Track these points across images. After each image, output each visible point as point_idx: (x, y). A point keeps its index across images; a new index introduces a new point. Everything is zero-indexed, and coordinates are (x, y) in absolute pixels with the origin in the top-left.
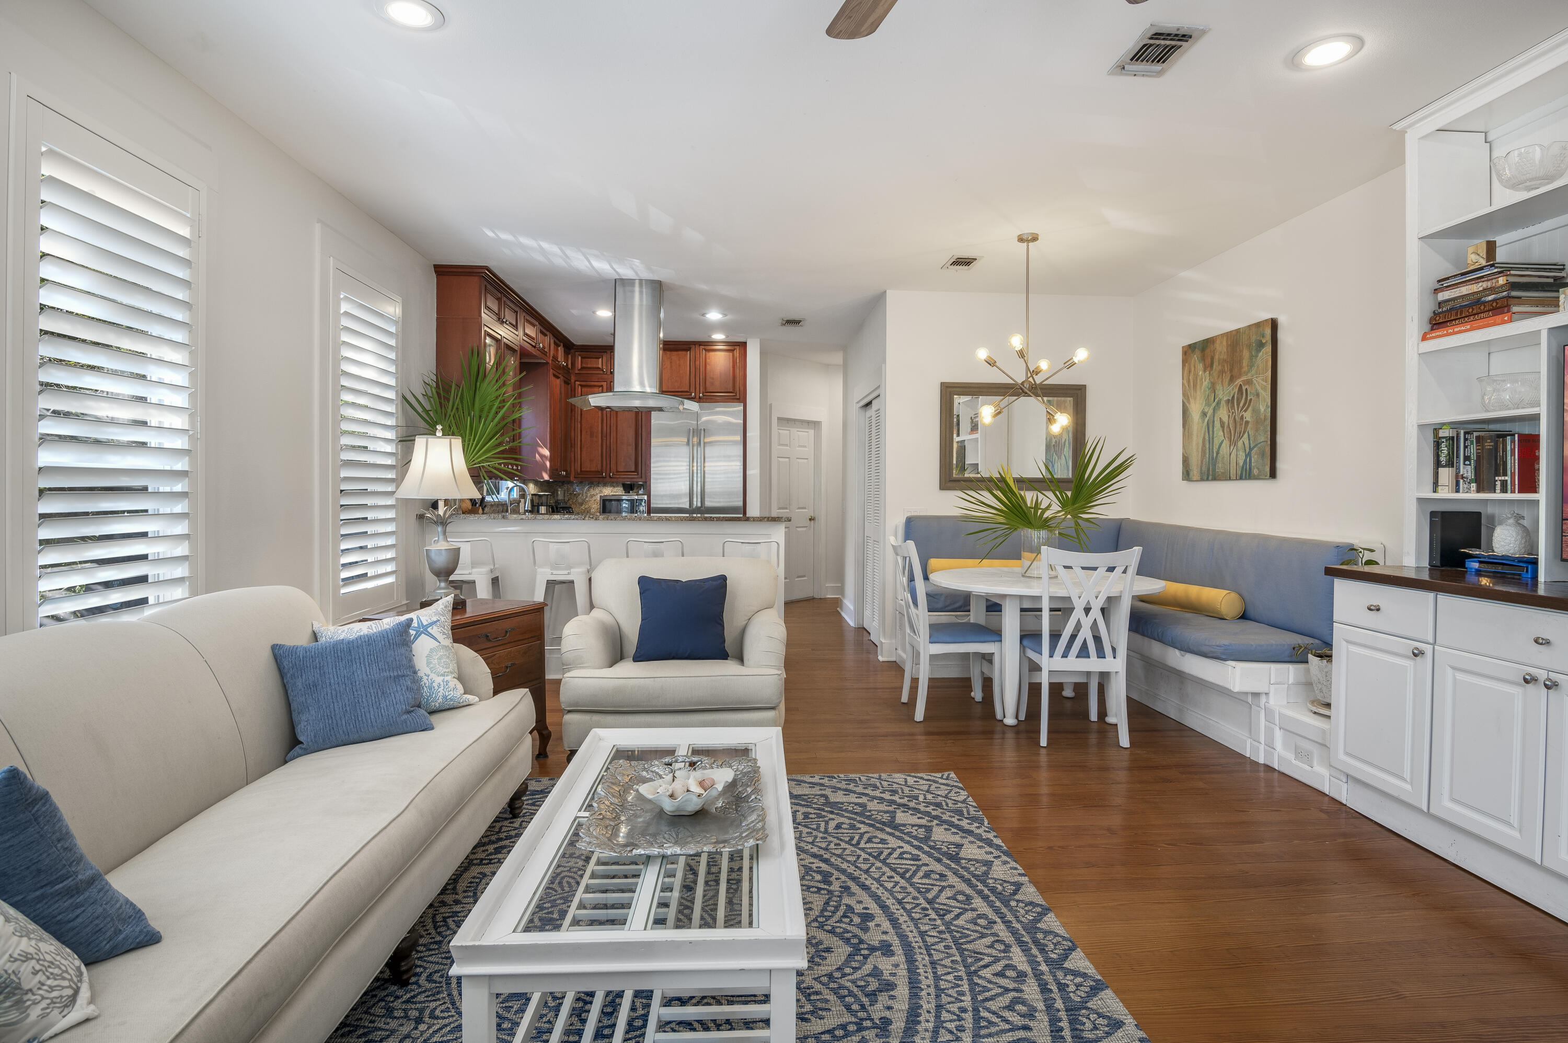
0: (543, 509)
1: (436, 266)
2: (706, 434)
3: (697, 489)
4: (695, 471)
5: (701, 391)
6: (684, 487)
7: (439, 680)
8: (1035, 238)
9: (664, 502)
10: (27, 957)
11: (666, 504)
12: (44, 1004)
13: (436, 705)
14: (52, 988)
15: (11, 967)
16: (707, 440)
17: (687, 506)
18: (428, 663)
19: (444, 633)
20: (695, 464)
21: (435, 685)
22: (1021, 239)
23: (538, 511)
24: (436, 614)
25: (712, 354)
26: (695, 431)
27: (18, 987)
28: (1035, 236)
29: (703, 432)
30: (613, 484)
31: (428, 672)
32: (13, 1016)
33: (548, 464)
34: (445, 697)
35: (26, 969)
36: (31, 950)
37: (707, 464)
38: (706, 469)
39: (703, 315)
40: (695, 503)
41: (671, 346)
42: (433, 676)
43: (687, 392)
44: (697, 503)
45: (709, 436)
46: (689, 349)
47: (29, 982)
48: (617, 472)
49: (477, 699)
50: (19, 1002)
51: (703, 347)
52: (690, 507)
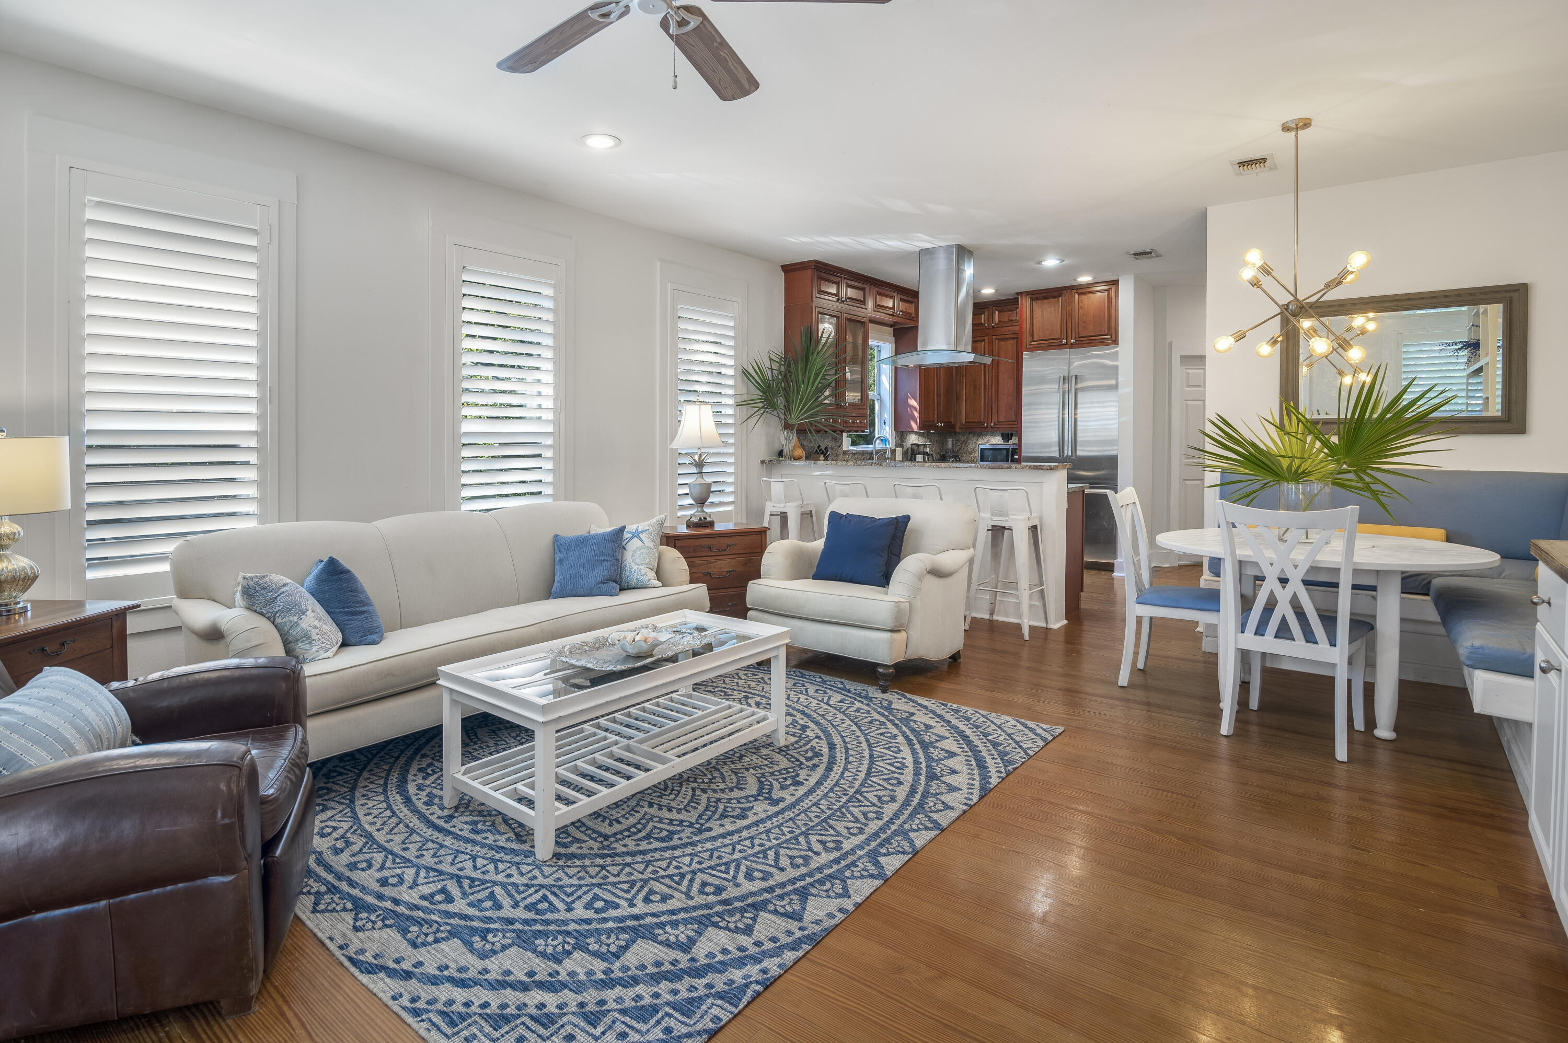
0: (920, 458)
1: (782, 267)
2: (1079, 380)
3: (1068, 436)
4: (1066, 419)
5: (1073, 337)
6: (1054, 436)
7: (635, 567)
8: (1307, 124)
9: (1035, 451)
10: (315, 627)
11: (1037, 453)
12: (318, 647)
13: (633, 583)
14: (323, 643)
15: (309, 629)
16: (1079, 386)
17: (1057, 455)
18: (633, 556)
19: (650, 538)
20: (1066, 412)
21: (633, 570)
22: (1286, 128)
23: (915, 459)
24: (649, 525)
25: (1085, 297)
26: (1067, 378)
27: (310, 637)
28: (1307, 121)
29: (1074, 379)
30: (992, 432)
31: (631, 562)
32: (307, 647)
33: (917, 415)
34: (637, 579)
35: (314, 632)
36: (318, 626)
37: (1079, 411)
38: (1079, 416)
39: (1039, 263)
40: (1066, 452)
41: (1043, 295)
42: (633, 564)
43: (1059, 339)
44: (1068, 452)
45: (1082, 381)
46: (1060, 296)
47: (314, 637)
48: (998, 422)
49: (660, 584)
50: (310, 643)
51: (1075, 291)
52: (1060, 455)
